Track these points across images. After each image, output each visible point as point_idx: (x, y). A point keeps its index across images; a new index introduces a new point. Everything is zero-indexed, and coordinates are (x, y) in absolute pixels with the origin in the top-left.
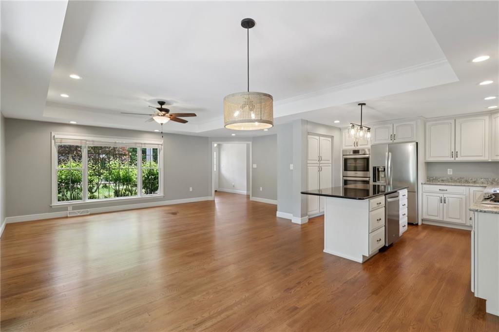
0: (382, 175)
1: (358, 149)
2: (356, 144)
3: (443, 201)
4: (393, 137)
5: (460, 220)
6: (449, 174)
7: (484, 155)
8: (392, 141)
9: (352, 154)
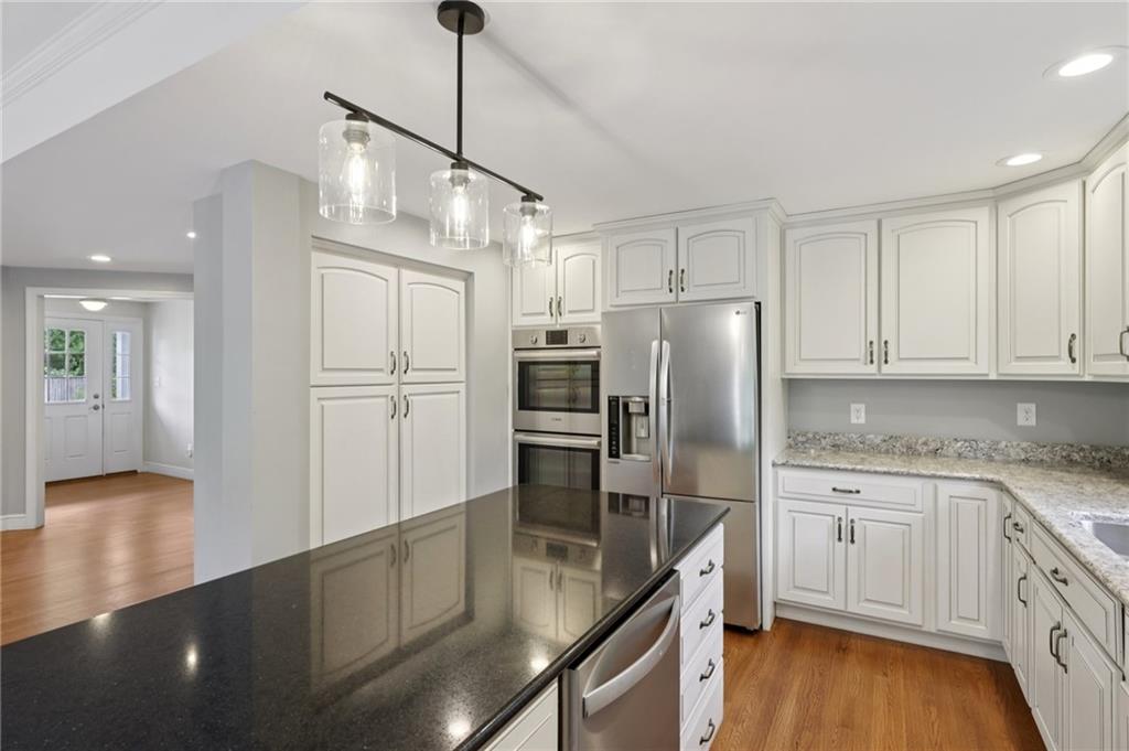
0: (639, 428)
1: (563, 328)
2: (557, 306)
3: (846, 533)
4: (677, 280)
5: (905, 612)
6: (854, 420)
7: (972, 357)
8: (672, 297)
9: (545, 346)
